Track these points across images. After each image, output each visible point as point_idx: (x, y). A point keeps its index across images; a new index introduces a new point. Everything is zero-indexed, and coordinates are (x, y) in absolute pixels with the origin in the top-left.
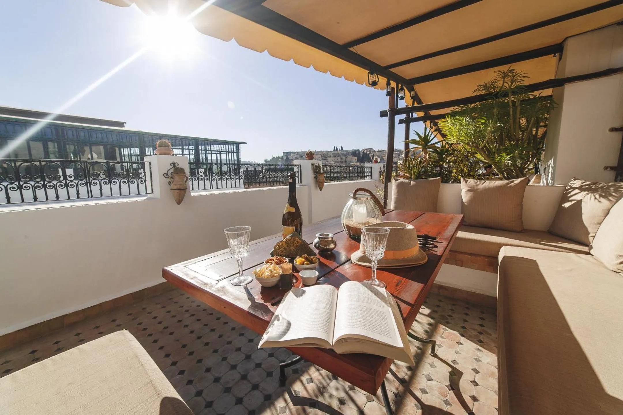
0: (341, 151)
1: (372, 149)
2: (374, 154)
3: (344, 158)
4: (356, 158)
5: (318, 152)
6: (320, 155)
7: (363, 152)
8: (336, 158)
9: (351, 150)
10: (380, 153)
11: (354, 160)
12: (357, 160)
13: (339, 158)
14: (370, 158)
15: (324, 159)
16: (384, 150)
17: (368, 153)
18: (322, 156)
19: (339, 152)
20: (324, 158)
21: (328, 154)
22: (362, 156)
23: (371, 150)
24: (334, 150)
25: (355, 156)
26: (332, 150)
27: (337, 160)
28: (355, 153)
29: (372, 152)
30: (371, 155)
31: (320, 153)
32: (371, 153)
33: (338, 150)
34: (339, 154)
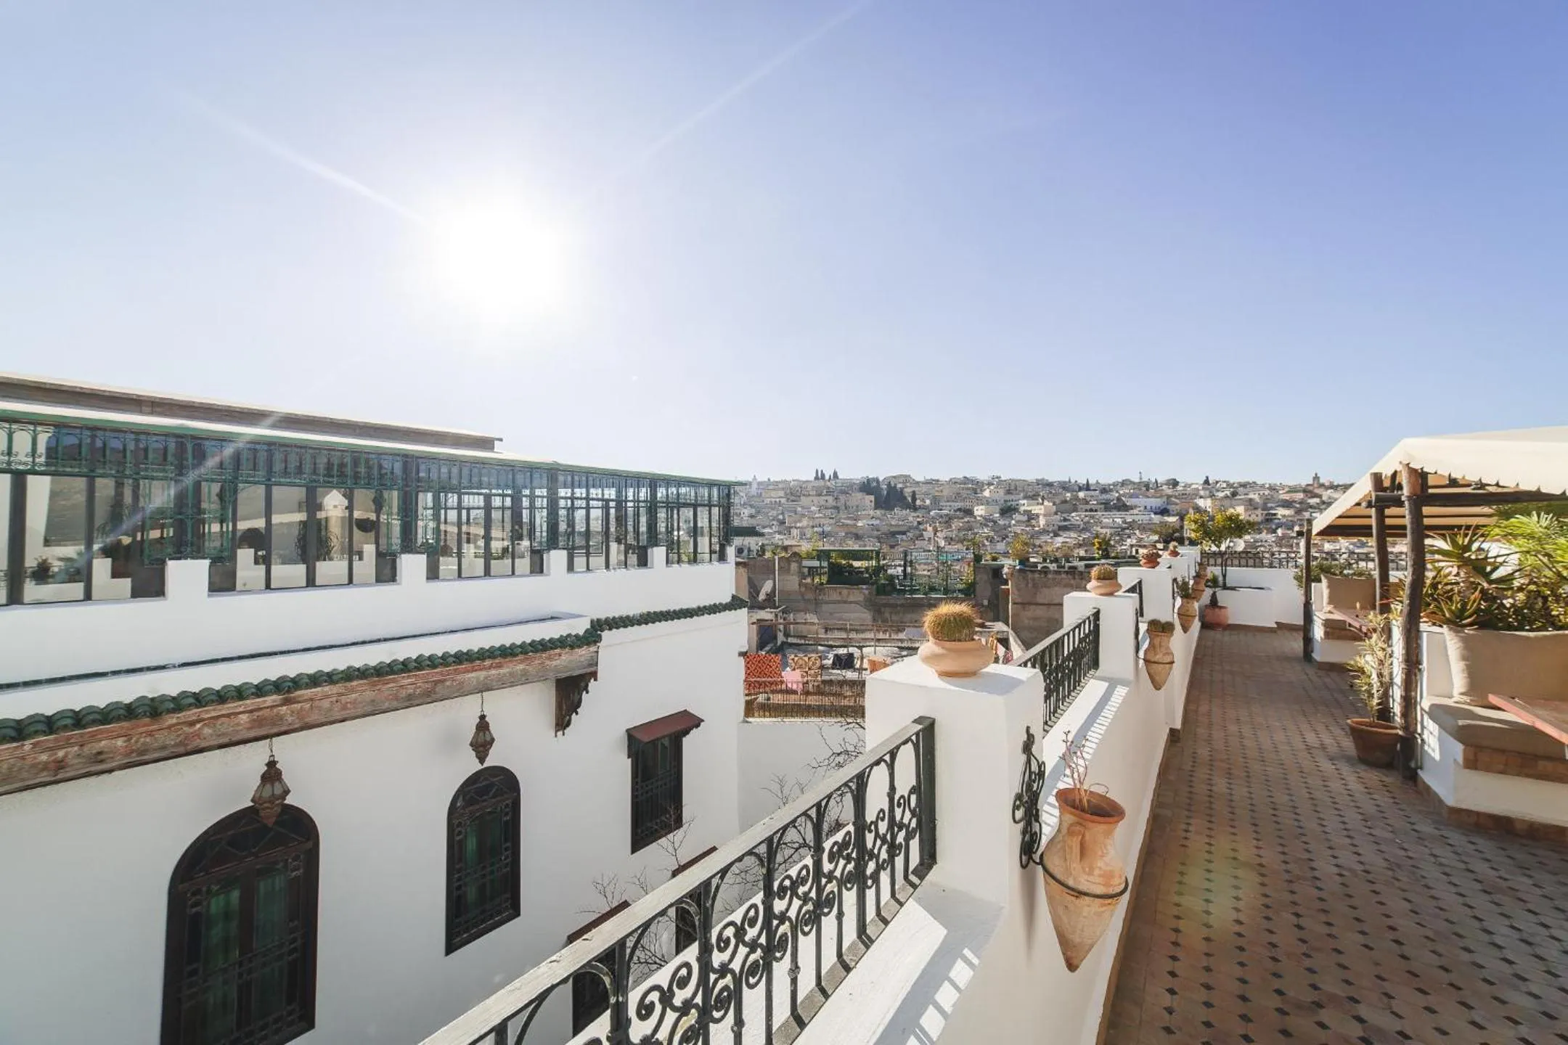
0: (833, 482)
1: (909, 476)
2: (916, 489)
3: (842, 498)
4: (872, 498)
5: (777, 483)
6: (783, 489)
7: (889, 484)
8: (823, 498)
9: (857, 480)
10: (930, 486)
11: (868, 503)
12: (873, 504)
13: (830, 499)
14: (905, 498)
15: (793, 501)
16: (938, 481)
17: (899, 486)
18: (788, 491)
19: (828, 484)
20: (793, 498)
21: (801, 487)
22: (885, 492)
23: (906, 479)
24: (816, 478)
25: (869, 494)
26: (812, 478)
27: (823, 503)
28: (868, 487)
29: (908, 484)
30: (908, 491)
31: (780, 486)
32: (906, 487)
33: (827, 477)
34: (828, 488)
